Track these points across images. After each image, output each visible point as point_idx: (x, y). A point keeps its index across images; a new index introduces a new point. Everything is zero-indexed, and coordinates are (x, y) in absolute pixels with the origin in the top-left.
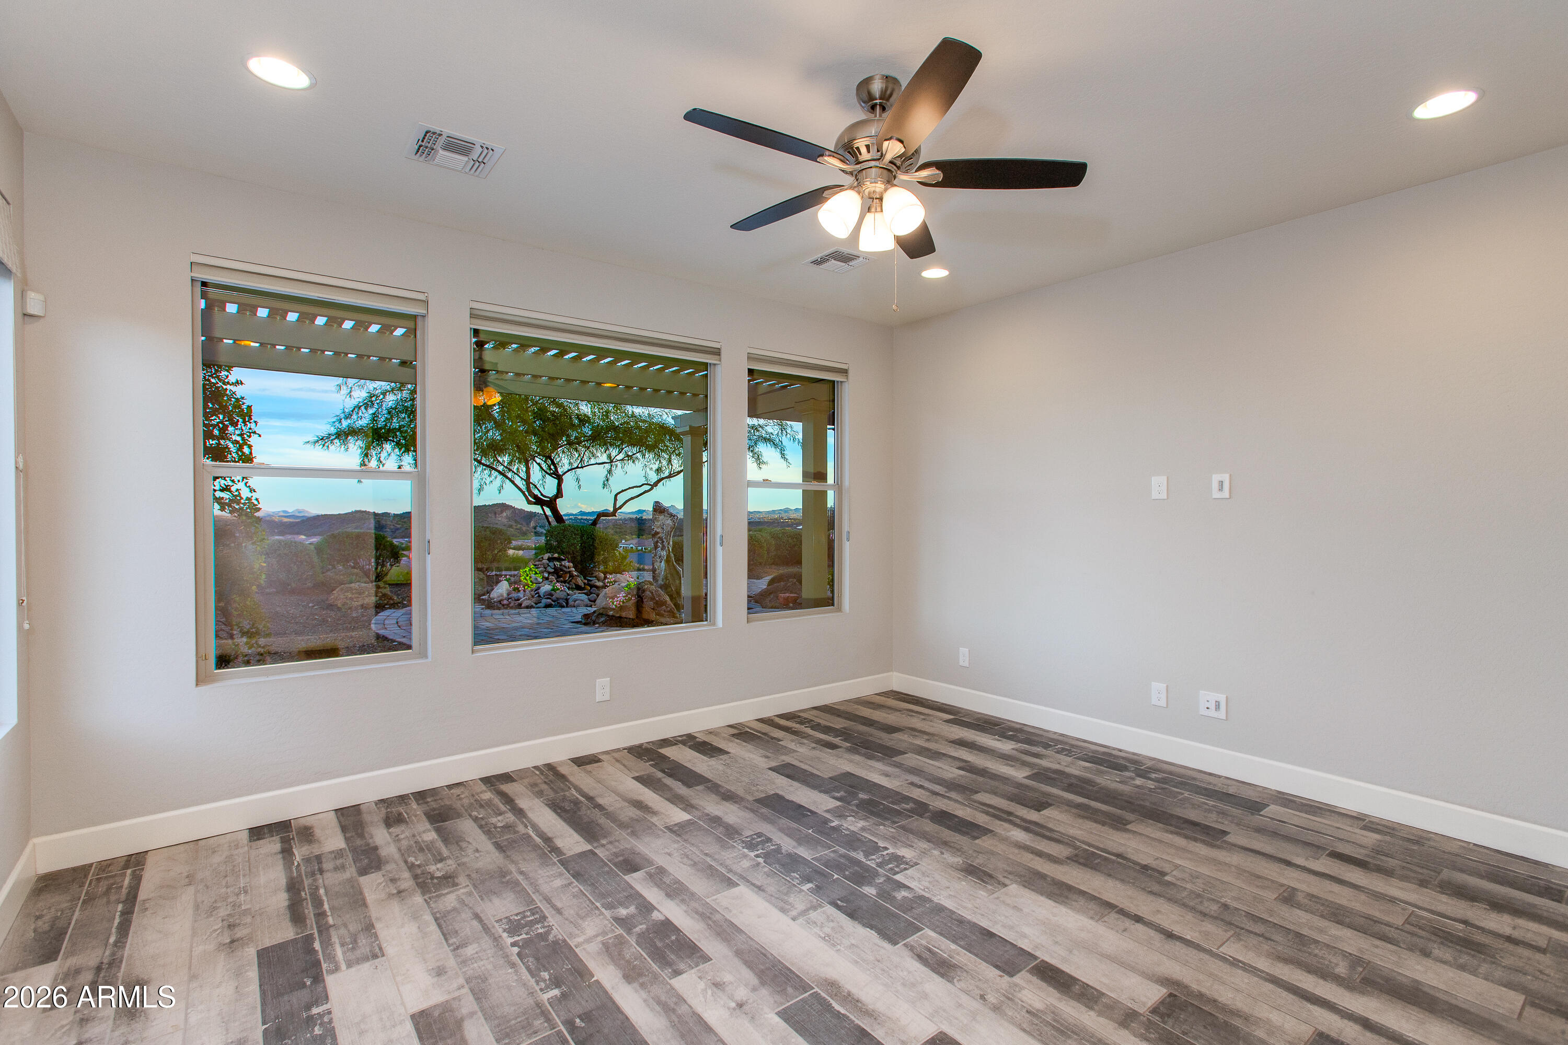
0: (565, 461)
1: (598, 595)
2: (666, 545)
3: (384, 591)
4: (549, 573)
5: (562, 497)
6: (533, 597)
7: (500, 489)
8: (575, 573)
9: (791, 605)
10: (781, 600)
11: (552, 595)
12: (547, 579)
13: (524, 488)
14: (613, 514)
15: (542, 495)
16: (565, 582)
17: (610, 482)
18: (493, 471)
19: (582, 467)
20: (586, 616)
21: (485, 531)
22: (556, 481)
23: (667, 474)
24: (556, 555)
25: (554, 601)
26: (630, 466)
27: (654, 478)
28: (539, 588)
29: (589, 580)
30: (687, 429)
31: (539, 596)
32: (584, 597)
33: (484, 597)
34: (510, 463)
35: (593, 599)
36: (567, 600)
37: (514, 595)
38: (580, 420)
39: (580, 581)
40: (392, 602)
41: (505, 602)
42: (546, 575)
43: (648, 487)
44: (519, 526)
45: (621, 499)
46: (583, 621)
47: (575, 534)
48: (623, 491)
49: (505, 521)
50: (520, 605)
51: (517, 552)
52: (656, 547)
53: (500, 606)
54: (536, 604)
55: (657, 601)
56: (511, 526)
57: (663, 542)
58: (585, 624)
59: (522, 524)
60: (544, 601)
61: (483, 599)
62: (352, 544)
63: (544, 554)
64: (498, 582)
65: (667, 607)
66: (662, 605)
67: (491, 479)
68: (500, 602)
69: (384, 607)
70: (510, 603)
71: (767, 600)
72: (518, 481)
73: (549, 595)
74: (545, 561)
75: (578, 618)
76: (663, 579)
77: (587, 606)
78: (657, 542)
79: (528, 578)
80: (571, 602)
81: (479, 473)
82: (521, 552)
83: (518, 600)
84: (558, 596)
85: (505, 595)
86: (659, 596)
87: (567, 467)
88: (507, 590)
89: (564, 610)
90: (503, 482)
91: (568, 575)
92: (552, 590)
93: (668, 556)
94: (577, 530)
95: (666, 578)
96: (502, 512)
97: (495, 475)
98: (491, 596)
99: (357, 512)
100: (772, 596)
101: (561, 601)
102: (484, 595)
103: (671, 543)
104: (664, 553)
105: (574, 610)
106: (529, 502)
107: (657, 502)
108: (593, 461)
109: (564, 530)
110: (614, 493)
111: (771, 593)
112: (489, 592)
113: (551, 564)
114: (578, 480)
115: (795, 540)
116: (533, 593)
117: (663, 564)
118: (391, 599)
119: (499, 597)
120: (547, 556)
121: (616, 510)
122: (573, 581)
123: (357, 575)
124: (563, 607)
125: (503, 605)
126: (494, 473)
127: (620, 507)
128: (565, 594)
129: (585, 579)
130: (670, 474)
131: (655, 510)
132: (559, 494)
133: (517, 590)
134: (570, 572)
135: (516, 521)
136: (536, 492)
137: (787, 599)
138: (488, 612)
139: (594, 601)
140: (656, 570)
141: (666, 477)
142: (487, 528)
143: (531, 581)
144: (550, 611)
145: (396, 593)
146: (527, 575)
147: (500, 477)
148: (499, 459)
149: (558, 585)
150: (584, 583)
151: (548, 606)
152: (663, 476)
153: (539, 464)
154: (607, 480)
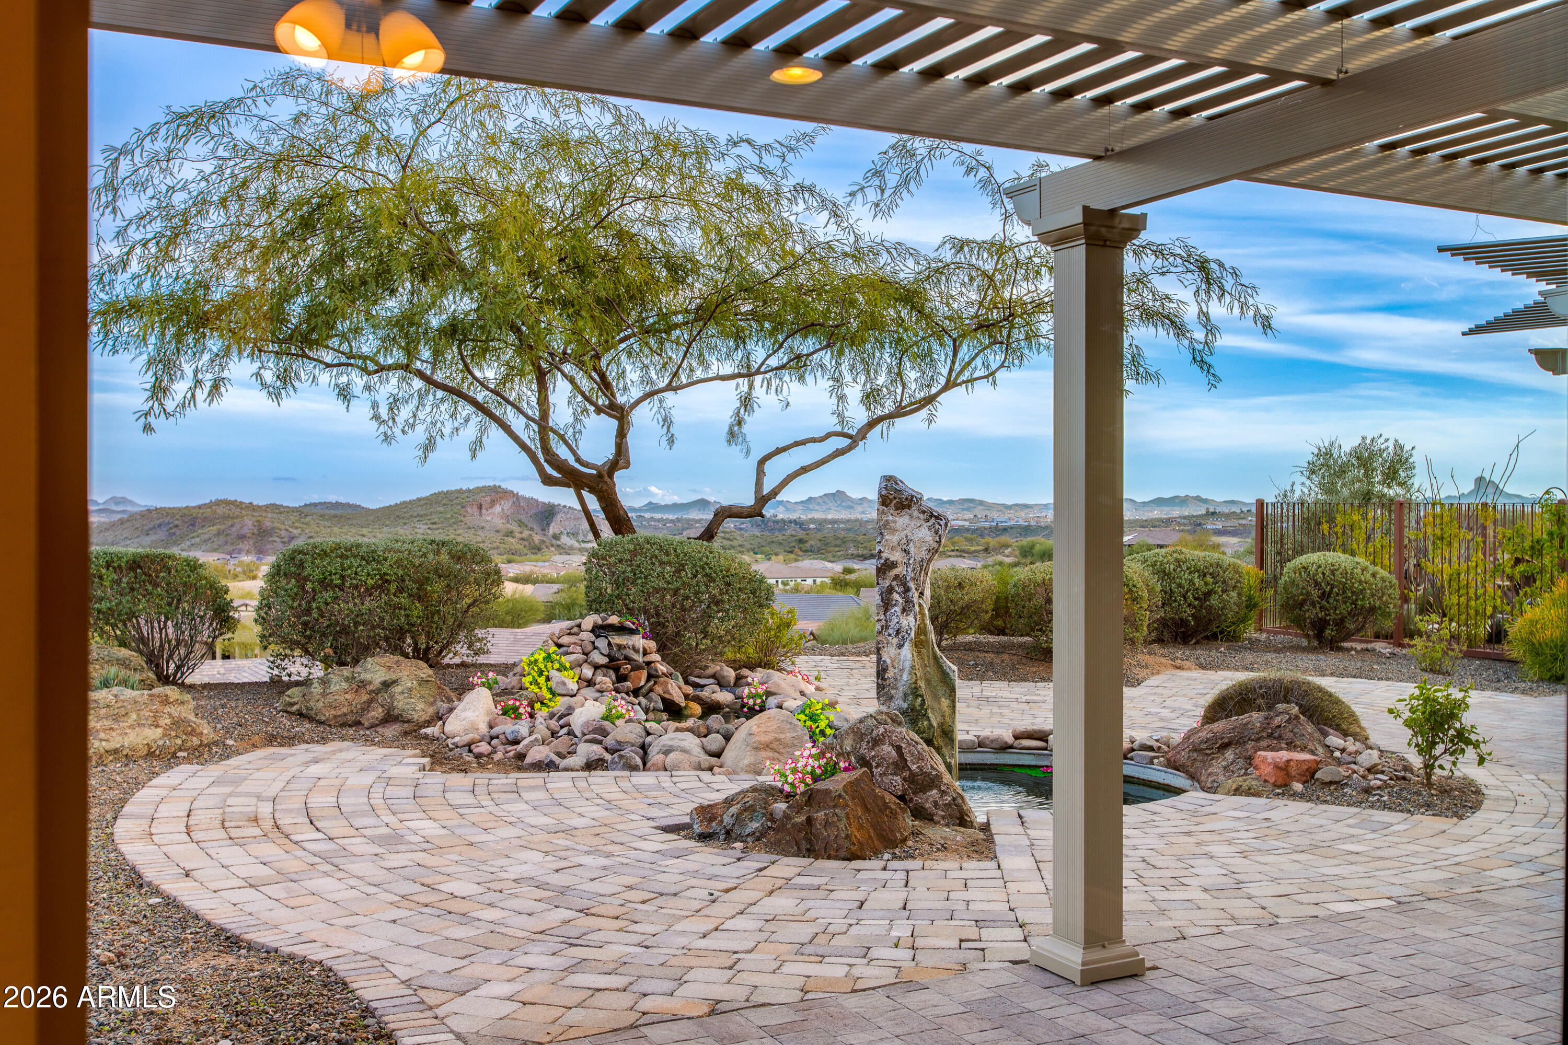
0: (633, 374)
1: (727, 737)
2: (916, 600)
3: (175, 711)
4: (597, 667)
5: (627, 465)
6: (554, 734)
7: (476, 447)
8: (662, 668)
9: (1298, 787)
10: (1267, 770)
11: (605, 733)
12: (590, 683)
13: (536, 446)
14: (754, 512)
15: (578, 460)
16: (636, 692)
17: (746, 429)
18: (462, 403)
19: (675, 389)
20: (706, 812)
21: (438, 553)
22: (615, 423)
23: (889, 406)
24: (614, 620)
25: (611, 751)
26: (792, 387)
27: (858, 415)
28: (570, 711)
29: (696, 686)
30: (1076, 217)
31: (571, 733)
32: (691, 742)
33: (429, 731)
34: (505, 380)
35: (714, 747)
36: (644, 747)
37: (507, 727)
38: (672, 268)
39: (676, 690)
40: (196, 741)
41: (484, 748)
42: (588, 672)
43: (844, 442)
44: (526, 533)
45: (775, 471)
46: (697, 828)
47: (662, 563)
48: (779, 451)
49: (499, 522)
50: (521, 756)
51: (520, 587)
52: (886, 604)
53: (469, 758)
54: (561, 756)
55: (913, 775)
56: (510, 534)
57: (907, 590)
58: (704, 837)
59: (532, 529)
60: (587, 751)
61: (426, 737)
62: (118, 582)
63: (582, 616)
64: (464, 689)
65: (943, 793)
66: (925, 788)
67: (456, 424)
68: (469, 746)
69: (174, 755)
70: (494, 752)
71: (1217, 767)
72: (517, 423)
73: (598, 733)
74: (587, 636)
75: (681, 812)
76: (905, 695)
77: (699, 768)
78: (890, 590)
79: (542, 680)
80: (655, 757)
81: (428, 409)
82: (529, 589)
83: (516, 742)
84: (620, 738)
85: (483, 728)
86: (921, 758)
87: (636, 393)
88: (489, 713)
89: (641, 778)
90: (482, 431)
91: (644, 675)
92: (605, 718)
93: (921, 630)
94: (667, 554)
95: (915, 692)
96: (493, 503)
97: (464, 413)
98: (448, 728)
99: (219, 503)
100: (1229, 755)
101: (627, 752)
102: (429, 723)
103: (928, 593)
104: (909, 622)
105: (664, 777)
106: (548, 481)
107: (889, 479)
108: (699, 374)
109: (634, 553)
110: (758, 453)
111: (1225, 746)
112: (439, 717)
113: (602, 643)
114: (667, 422)
115: (1209, 579)
116: (553, 723)
117: (907, 652)
118: (193, 732)
119: (466, 731)
120: (590, 621)
121: (762, 500)
122: (659, 689)
123: (124, 663)
124: (634, 768)
125: (478, 756)
126: (466, 410)
127: (774, 493)
128: (639, 729)
129: (687, 682)
130: (900, 407)
131: (885, 501)
132: (620, 459)
133: (512, 713)
134: (648, 663)
135: (521, 524)
136: (563, 452)
137: (1284, 768)
138: (436, 779)
139: (718, 755)
140: (885, 670)
141: (891, 416)
142: (443, 544)
143: (550, 690)
144: (598, 778)
145: (214, 718)
146: (541, 673)
147: (477, 418)
148: (478, 374)
149: (621, 705)
150: (686, 697)
151: (591, 765)
152: (879, 412)
153: (572, 380)
154: (739, 423)
